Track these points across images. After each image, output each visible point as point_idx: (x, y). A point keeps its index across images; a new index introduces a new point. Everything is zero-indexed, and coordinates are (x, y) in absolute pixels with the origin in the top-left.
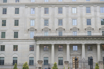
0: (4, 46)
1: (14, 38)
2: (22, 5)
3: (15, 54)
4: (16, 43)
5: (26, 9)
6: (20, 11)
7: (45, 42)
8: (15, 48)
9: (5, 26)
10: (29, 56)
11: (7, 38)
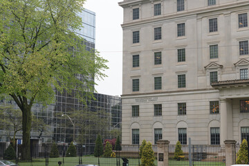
0: (161, 105)
1: (179, 87)
2: (189, 15)
3: (183, 122)
4: (182, 99)
5: (199, 23)
6: (188, 29)
7: (238, 92)
8: (182, 109)
9: (160, 65)
10: (211, 126)
11: (164, 88)
